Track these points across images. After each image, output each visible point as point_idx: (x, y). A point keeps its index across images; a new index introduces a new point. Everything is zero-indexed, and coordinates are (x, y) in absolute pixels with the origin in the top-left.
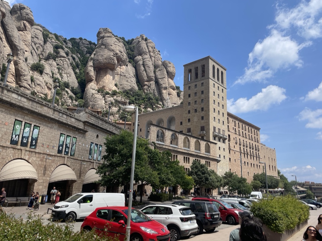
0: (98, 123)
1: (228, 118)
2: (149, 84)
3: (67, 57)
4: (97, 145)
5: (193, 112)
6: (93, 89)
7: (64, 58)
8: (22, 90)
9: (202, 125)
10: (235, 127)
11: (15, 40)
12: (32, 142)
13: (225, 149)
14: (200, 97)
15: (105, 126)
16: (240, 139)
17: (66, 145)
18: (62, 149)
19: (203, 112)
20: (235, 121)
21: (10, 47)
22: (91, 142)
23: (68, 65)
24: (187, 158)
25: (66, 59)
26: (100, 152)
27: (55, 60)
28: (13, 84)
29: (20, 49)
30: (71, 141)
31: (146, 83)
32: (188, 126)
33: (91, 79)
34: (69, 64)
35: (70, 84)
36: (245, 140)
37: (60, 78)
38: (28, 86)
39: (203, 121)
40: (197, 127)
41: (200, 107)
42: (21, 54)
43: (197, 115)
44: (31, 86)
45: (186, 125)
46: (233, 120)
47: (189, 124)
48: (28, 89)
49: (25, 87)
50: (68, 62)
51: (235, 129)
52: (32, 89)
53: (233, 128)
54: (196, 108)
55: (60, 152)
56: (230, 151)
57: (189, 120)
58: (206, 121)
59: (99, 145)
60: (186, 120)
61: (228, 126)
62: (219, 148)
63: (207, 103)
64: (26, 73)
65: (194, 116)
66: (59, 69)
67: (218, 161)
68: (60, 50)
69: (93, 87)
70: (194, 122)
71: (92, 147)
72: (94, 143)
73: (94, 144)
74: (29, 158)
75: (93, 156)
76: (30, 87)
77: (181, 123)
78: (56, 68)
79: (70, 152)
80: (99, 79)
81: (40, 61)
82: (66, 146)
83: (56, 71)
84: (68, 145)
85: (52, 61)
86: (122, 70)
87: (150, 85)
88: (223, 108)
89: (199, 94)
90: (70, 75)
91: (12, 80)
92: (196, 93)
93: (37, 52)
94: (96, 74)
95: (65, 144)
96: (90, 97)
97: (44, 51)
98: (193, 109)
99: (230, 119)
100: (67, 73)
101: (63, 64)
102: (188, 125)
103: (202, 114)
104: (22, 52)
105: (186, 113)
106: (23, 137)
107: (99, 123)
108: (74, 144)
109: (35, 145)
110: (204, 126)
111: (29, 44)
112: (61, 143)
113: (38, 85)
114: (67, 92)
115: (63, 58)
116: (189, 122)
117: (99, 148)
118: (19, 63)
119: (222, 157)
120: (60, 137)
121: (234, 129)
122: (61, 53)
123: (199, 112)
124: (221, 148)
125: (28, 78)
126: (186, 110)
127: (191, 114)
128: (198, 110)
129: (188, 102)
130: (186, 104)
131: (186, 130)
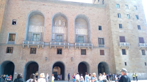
9: (140, 36)
19: (139, 20)
32: (121, 33)
39: (140, 31)
40: (133, 37)
41: (134, 14)
43: (131, 22)
45: (116, 31)
47: (121, 31)
54: (128, 14)
58: (144, 32)
60: (115, 25)
65: (128, 22)
70: (129, 30)
77: (100, 28)
103: (137, 22)
105: (115, 16)
110: (143, 38)
116: (120, 28)
126: (114, 12)
127: (123, 19)
128: (131, 17)
129: (116, 3)
130: (112, 4)
131: (117, 38)
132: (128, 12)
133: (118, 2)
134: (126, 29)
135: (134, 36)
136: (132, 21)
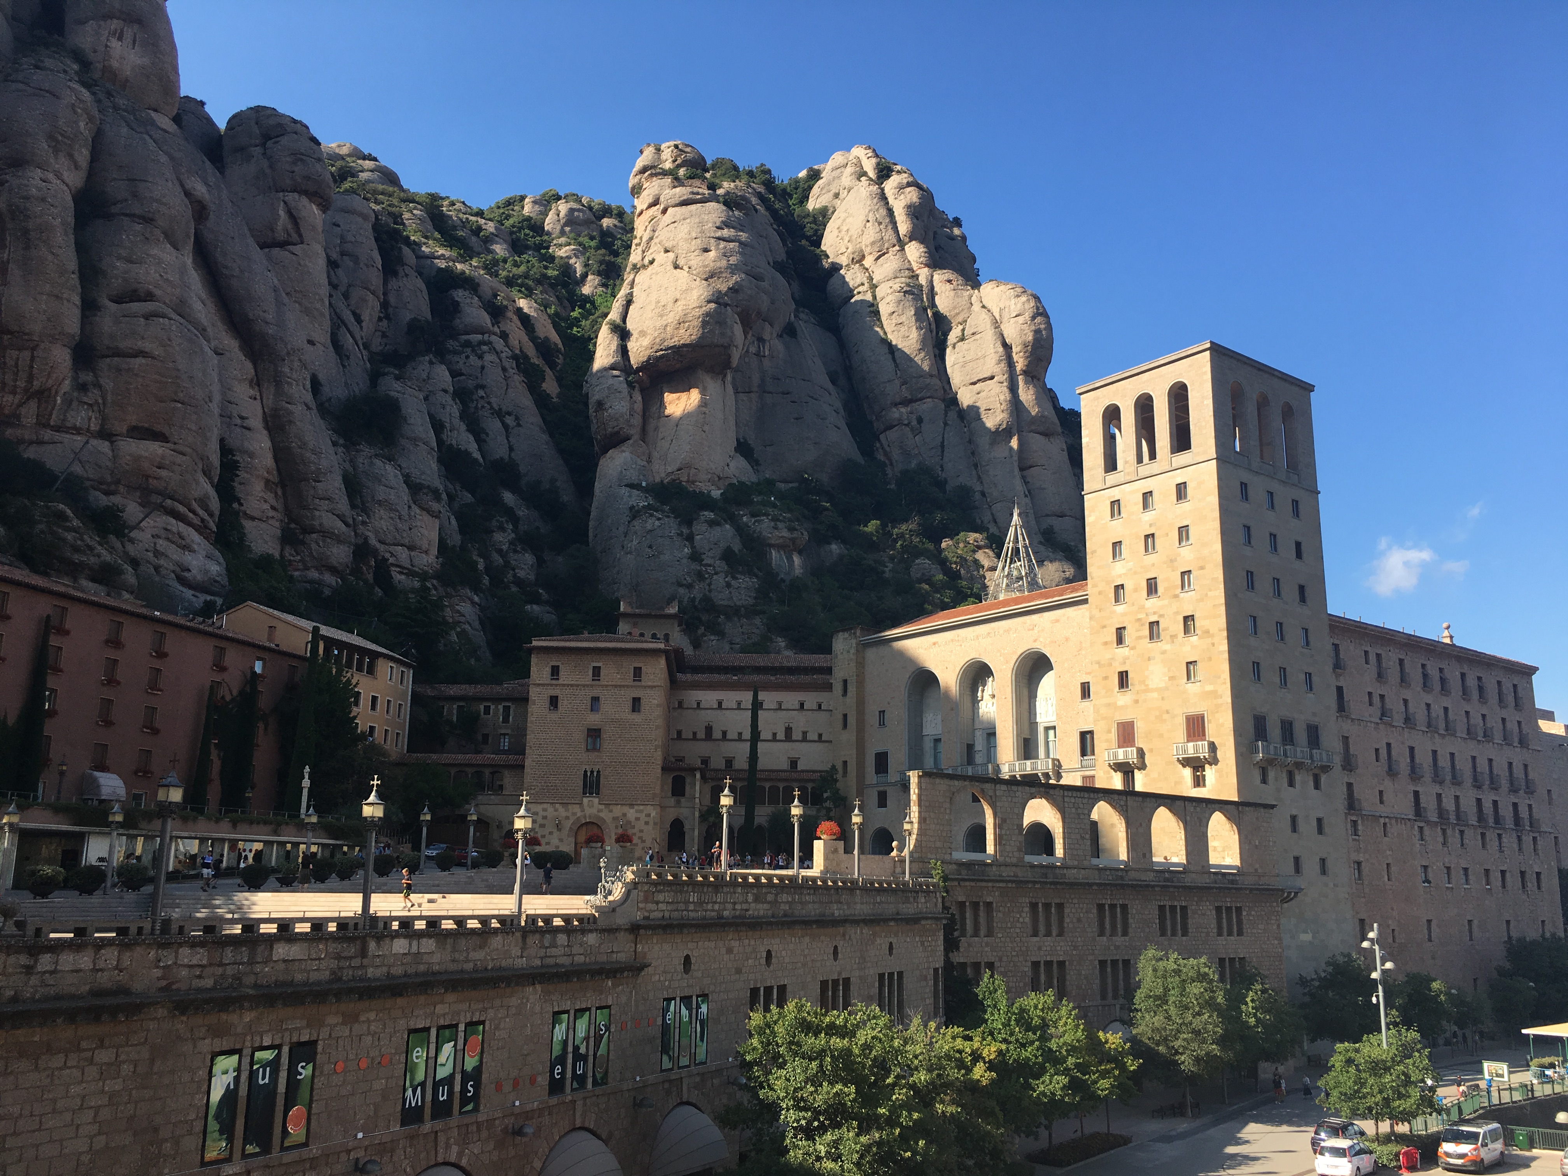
0: (682, 906)
1: (1336, 646)
2: (914, 417)
3: (496, 329)
4: (686, 1000)
5: (1139, 638)
6: (631, 486)
7: (483, 334)
8: (314, 546)
9: (1193, 710)
10: (1377, 691)
11: (261, 313)
12: (464, 1089)
13: (1325, 821)
14: (1171, 561)
15: (715, 902)
16: (1412, 749)
17: (576, 1048)
18: (563, 1073)
19: (1194, 639)
20: (1378, 656)
21: (241, 348)
22: (665, 1000)
23: (504, 369)
24: (1113, 907)
25: (494, 338)
26: (702, 1023)
27: (442, 355)
28: (271, 522)
29: (288, 354)
30: (592, 1027)
31: (897, 413)
32: (1122, 707)
33: (618, 433)
34: (510, 364)
35: (523, 469)
36: (1445, 747)
37: (473, 447)
38: (340, 524)
39: (1192, 688)
40: (1165, 716)
41: (1177, 613)
42: (295, 376)
43: (1164, 652)
44: (351, 521)
45: (1108, 705)
46: (1366, 652)
47: (1121, 700)
48: (339, 540)
49: (326, 534)
50: (504, 355)
51: (1382, 697)
52: (356, 534)
53: (1370, 694)
54: (1154, 618)
55: (556, 1087)
56: (1355, 823)
57: (1123, 679)
58: (1209, 688)
59: (698, 996)
60: (1106, 678)
61: (1340, 690)
62: (1294, 819)
63: (1210, 594)
64: (324, 464)
65: (1149, 659)
66: (462, 395)
67: (1286, 896)
68: (459, 295)
69: (633, 476)
70: (1153, 690)
71: (670, 1016)
72: (674, 999)
73: (678, 999)
74: (460, 1154)
75: (676, 1055)
76: (347, 524)
77: (1085, 691)
78: (448, 399)
79: (590, 1074)
80: (656, 428)
81: (375, 377)
82: (578, 1057)
83: (451, 411)
84: (583, 1050)
85: (431, 363)
86: (766, 363)
87: (920, 420)
88: (1303, 599)
89: (1167, 541)
90: (517, 418)
91: (266, 506)
92: (1150, 537)
93: (358, 338)
94: (639, 406)
95: (570, 1049)
96: (622, 529)
97: (388, 317)
98: (1139, 620)
99: (1351, 651)
100: (504, 409)
101: (483, 368)
102: (1120, 703)
103: (1187, 648)
104: (296, 364)
105: (1106, 643)
106: (436, 1084)
107: (687, 902)
108: (602, 1036)
109: (476, 1097)
110: (1203, 717)
111: (318, 306)
112: (557, 1050)
113: (380, 503)
114: (509, 513)
115: (480, 337)
116: (1121, 686)
117: (698, 1007)
118: (290, 422)
119: (1311, 867)
120: (554, 1027)
121: (1376, 700)
122: (467, 310)
123: (1173, 637)
124: (1301, 823)
125: (334, 484)
126: (1104, 627)
127: (1133, 648)
128: (1165, 629)
129: (1113, 581)
130: (1100, 593)
131: (1109, 732)
132: (1155, 613)
133: (1120, 576)
134: (1143, 687)
135: (1168, 712)
136: (1167, 647)
